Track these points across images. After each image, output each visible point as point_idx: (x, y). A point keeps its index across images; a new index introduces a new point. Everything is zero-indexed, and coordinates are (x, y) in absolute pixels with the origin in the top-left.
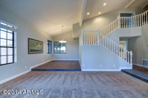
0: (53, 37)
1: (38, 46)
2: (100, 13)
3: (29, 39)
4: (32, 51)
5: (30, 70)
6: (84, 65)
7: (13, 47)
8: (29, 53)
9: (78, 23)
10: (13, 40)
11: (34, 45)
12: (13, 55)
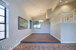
0: (33, 18)
1: (25, 24)
2: (67, 2)
3: (19, 17)
4: (21, 27)
5: (20, 43)
6: (63, 39)
7: (5, 23)
8: (19, 29)
9: (51, 9)
10: (5, 17)
11: (22, 23)
12: (5, 31)
